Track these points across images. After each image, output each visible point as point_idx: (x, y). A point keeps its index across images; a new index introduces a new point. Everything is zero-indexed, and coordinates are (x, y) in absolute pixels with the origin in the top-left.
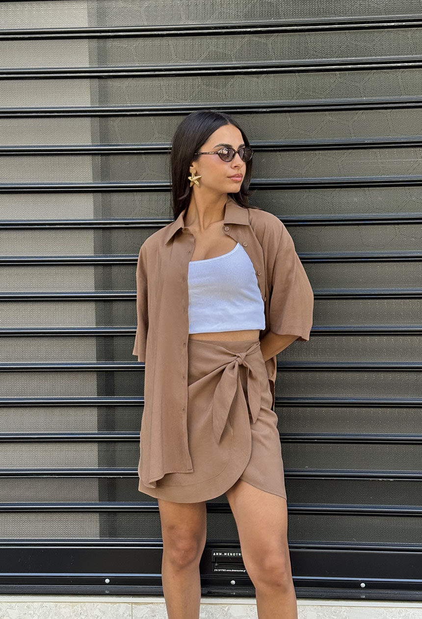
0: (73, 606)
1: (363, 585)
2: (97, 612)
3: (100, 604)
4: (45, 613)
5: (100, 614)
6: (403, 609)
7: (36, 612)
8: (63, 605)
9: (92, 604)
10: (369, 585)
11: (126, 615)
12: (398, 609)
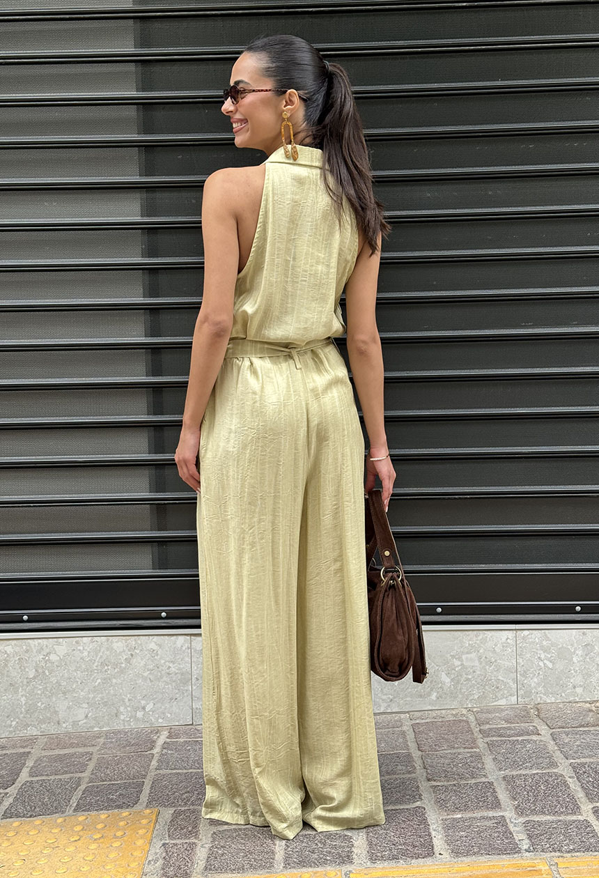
0: (126, 640)
1: (439, 610)
2: (152, 646)
3: (156, 637)
4: (96, 648)
5: (155, 648)
6: (481, 632)
7: (86, 648)
8: (115, 639)
9: (147, 637)
10: (447, 611)
11: (184, 648)
12: (475, 632)
